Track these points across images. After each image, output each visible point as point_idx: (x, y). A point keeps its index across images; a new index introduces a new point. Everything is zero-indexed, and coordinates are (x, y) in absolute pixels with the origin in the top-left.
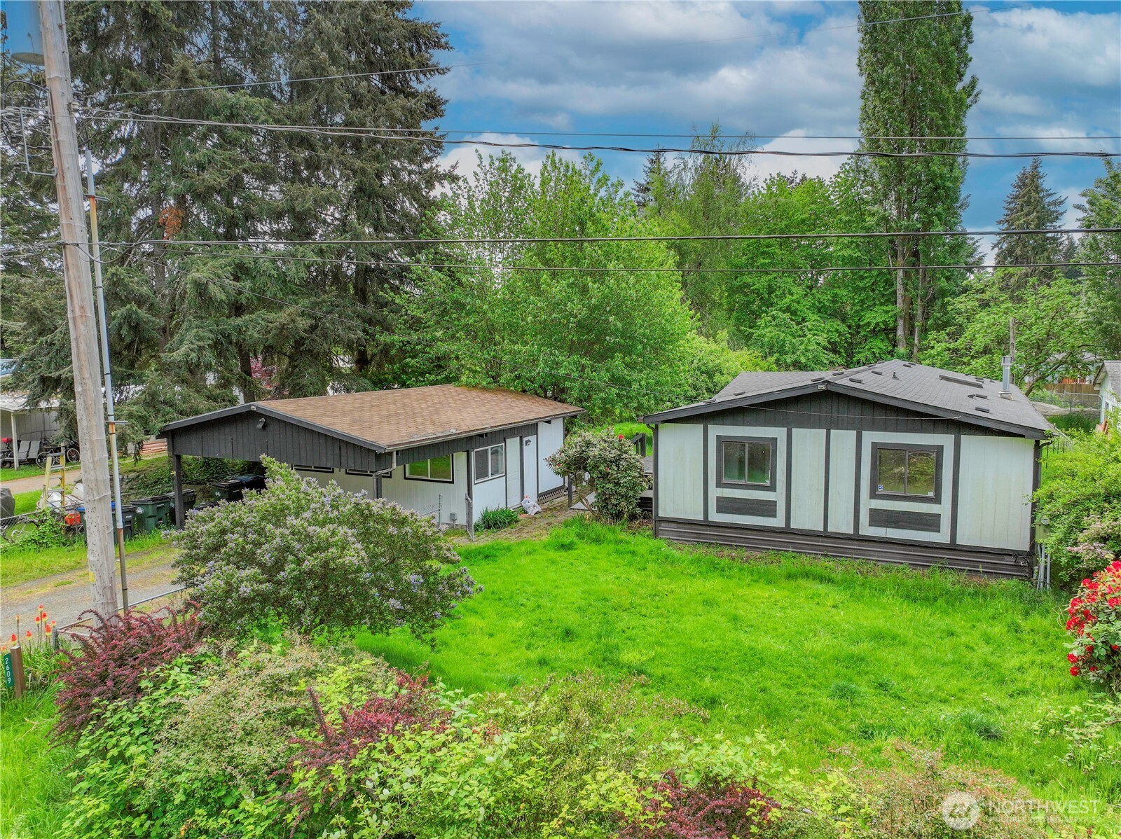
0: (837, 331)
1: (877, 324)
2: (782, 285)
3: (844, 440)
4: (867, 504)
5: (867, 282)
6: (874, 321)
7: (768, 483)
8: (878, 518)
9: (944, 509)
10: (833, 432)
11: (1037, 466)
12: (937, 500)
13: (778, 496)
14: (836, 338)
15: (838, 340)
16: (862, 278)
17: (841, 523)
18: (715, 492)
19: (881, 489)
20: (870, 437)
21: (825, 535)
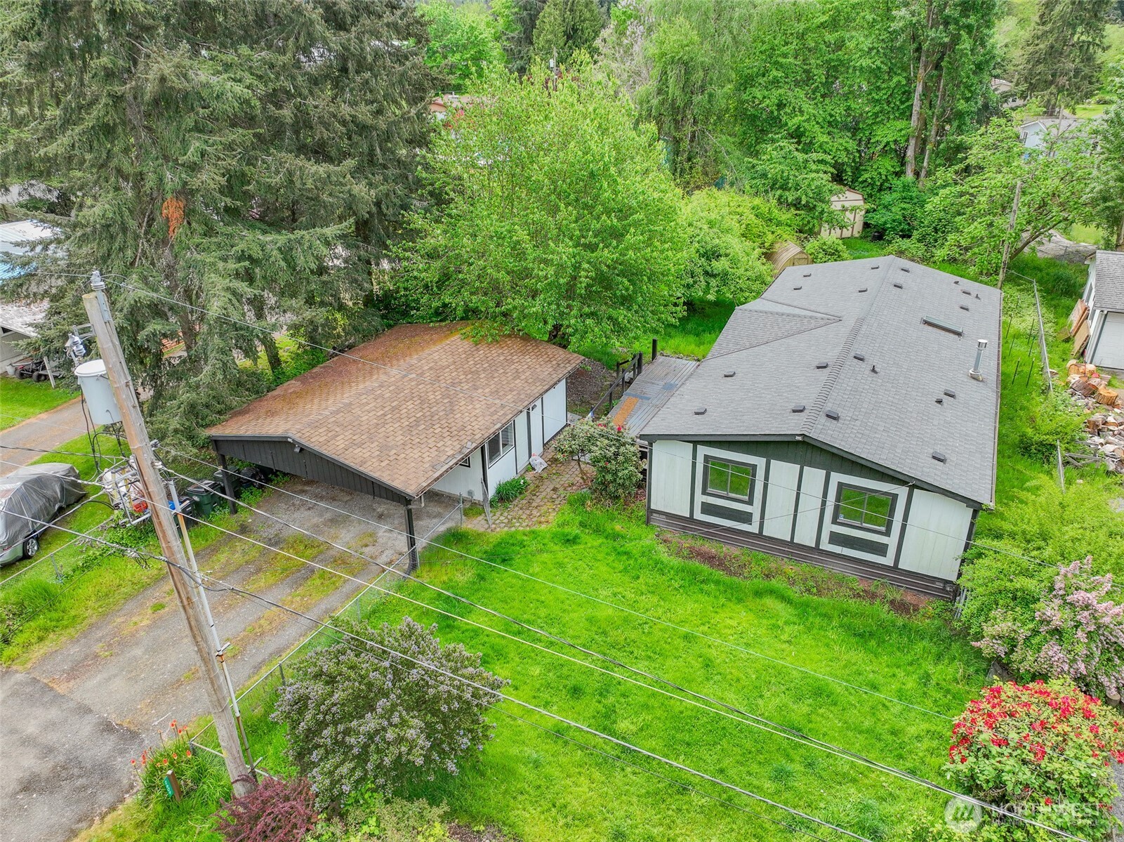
0: (846, 149)
1: (888, 143)
2: (793, 101)
3: (814, 476)
4: (828, 527)
5: (882, 95)
6: (885, 140)
7: (746, 498)
8: (836, 539)
9: (892, 541)
10: (806, 468)
11: (972, 525)
12: (887, 533)
13: (755, 510)
14: (843, 158)
15: (846, 160)
16: (879, 88)
17: (806, 536)
18: (700, 498)
19: (841, 519)
20: (836, 478)
21: (791, 544)
